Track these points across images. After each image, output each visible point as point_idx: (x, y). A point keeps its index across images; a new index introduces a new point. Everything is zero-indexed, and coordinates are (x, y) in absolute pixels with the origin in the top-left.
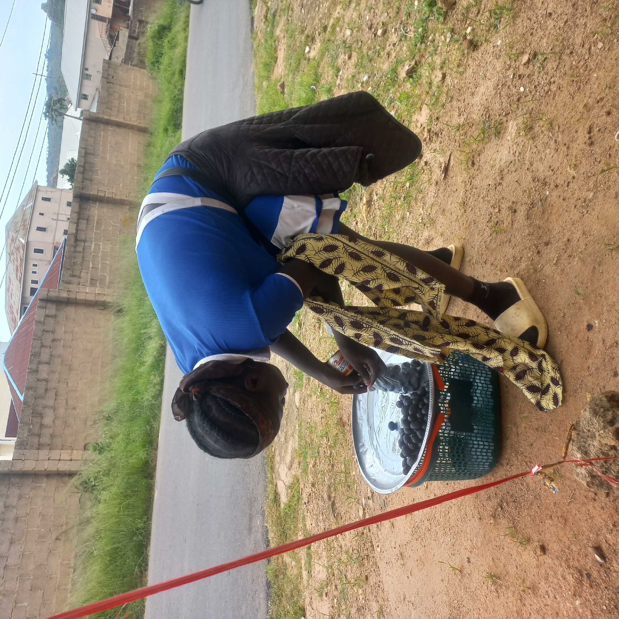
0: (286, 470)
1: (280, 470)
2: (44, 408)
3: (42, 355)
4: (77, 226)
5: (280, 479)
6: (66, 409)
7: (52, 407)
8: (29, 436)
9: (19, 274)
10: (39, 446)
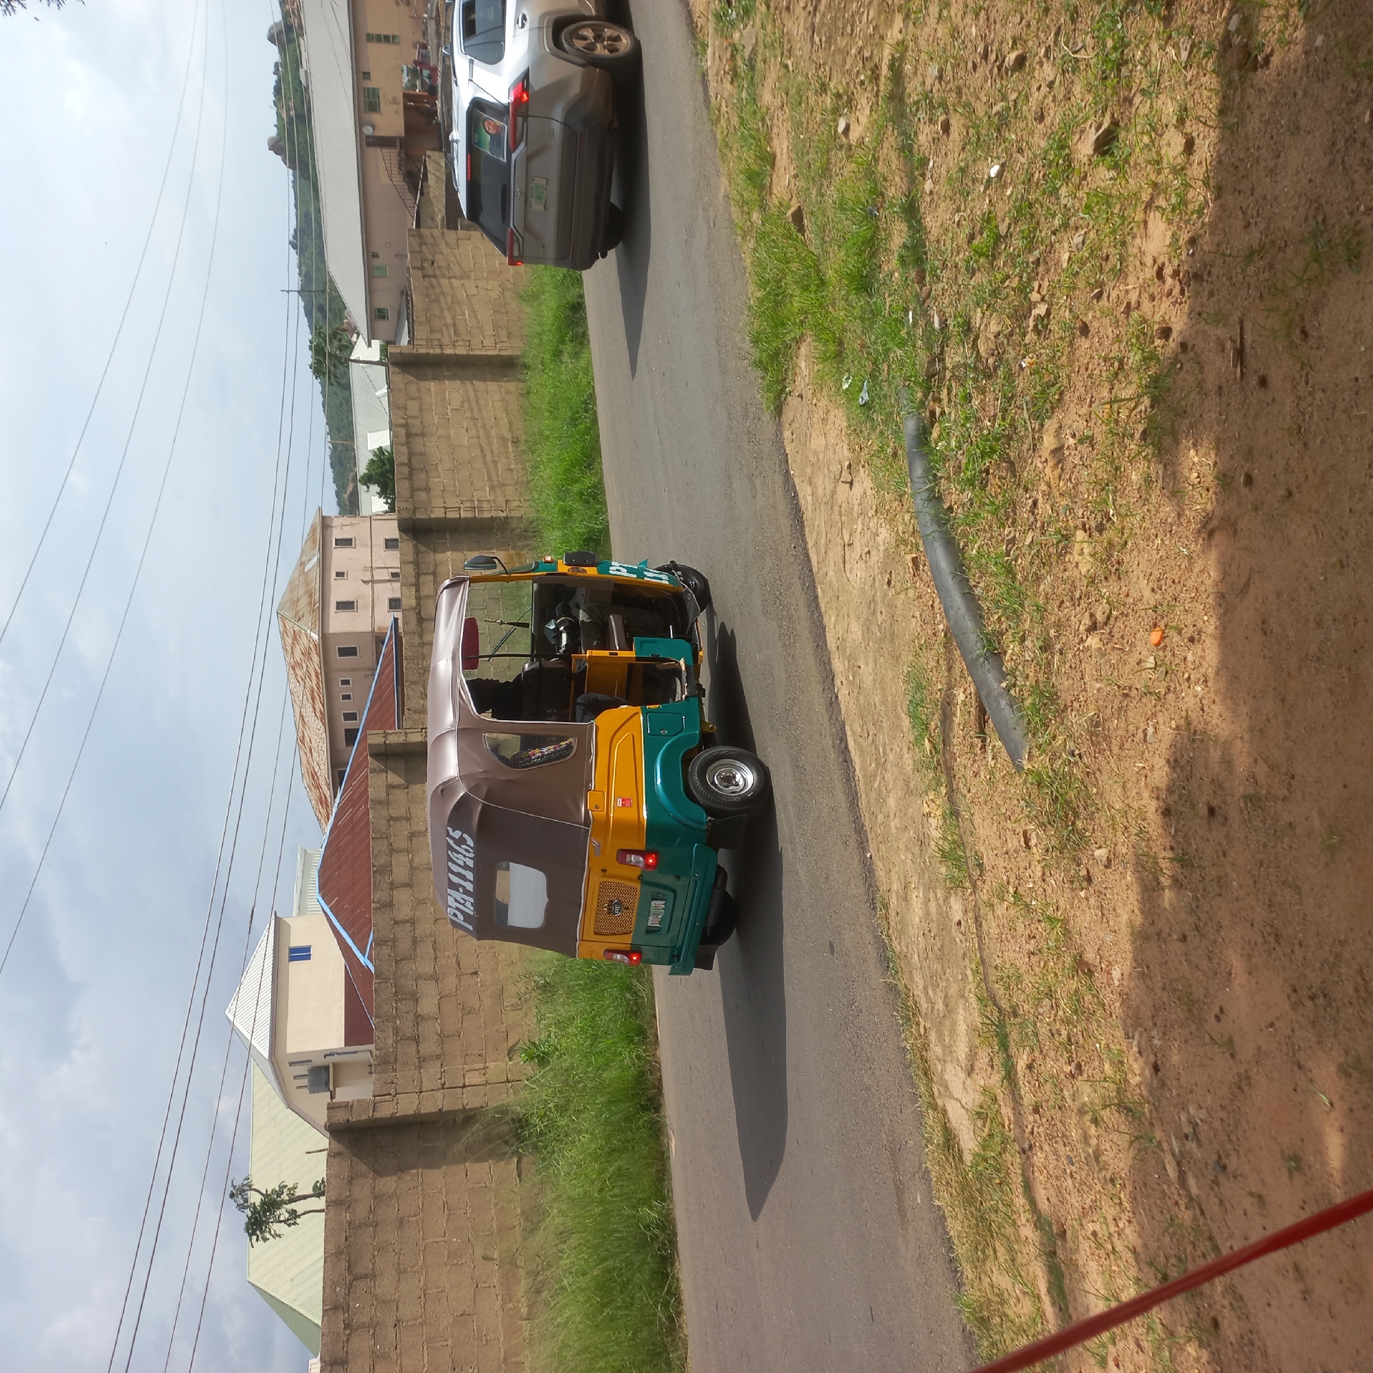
0: (962, 1075)
1: (946, 1077)
2: (417, 979)
3: (394, 870)
4: (418, 591)
5: (951, 1097)
6: (459, 977)
7: (431, 976)
8: (396, 1042)
9: (319, 706)
10: (419, 1062)
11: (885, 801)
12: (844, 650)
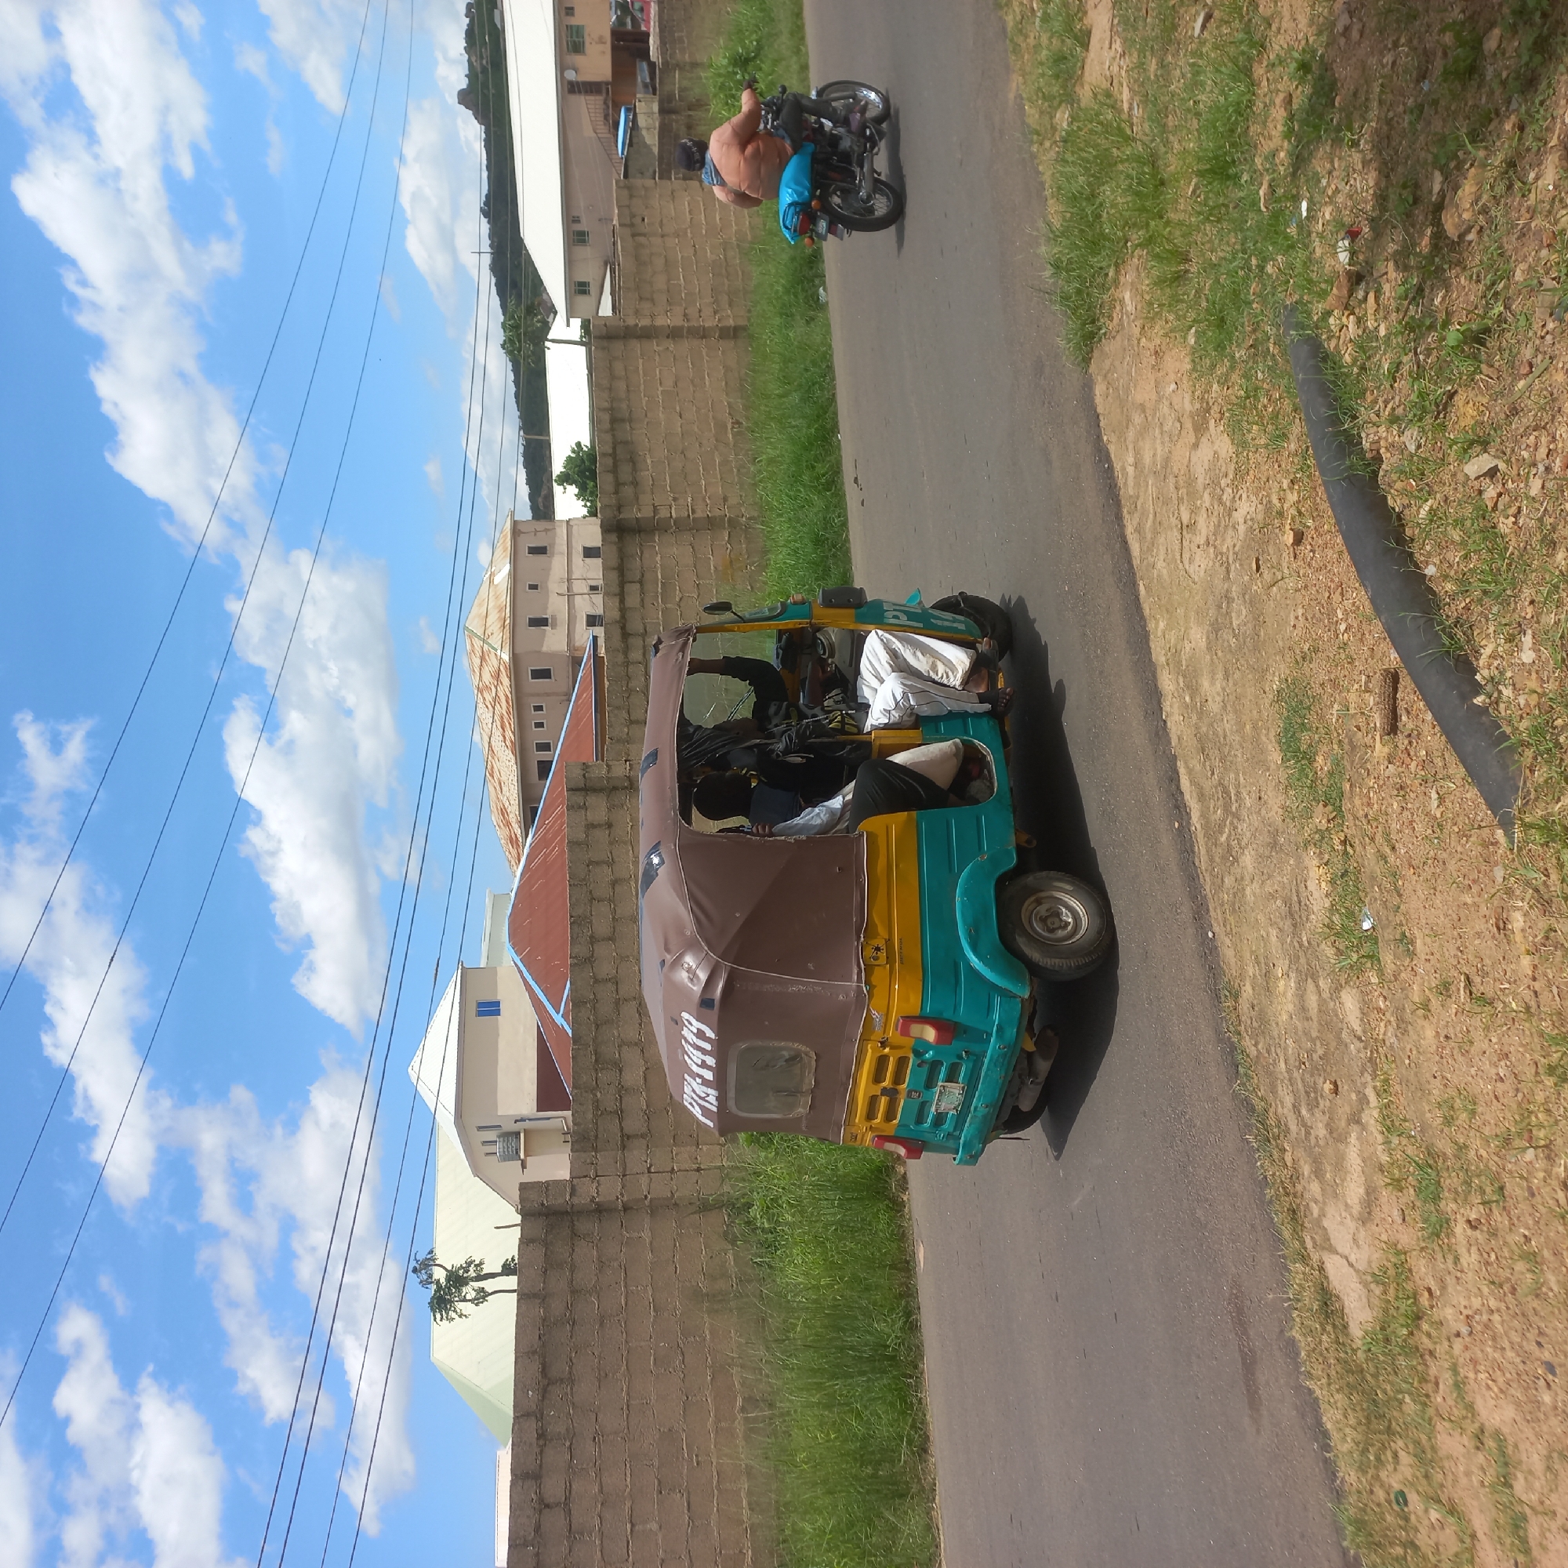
0: (1351, 1225)
1: (1325, 1223)
2: (620, 1046)
3: (595, 922)
4: (622, 601)
5: (1333, 1250)
7: (636, 1044)
8: (596, 1116)
10: (622, 1141)
11: (1236, 860)
12: (1180, 662)
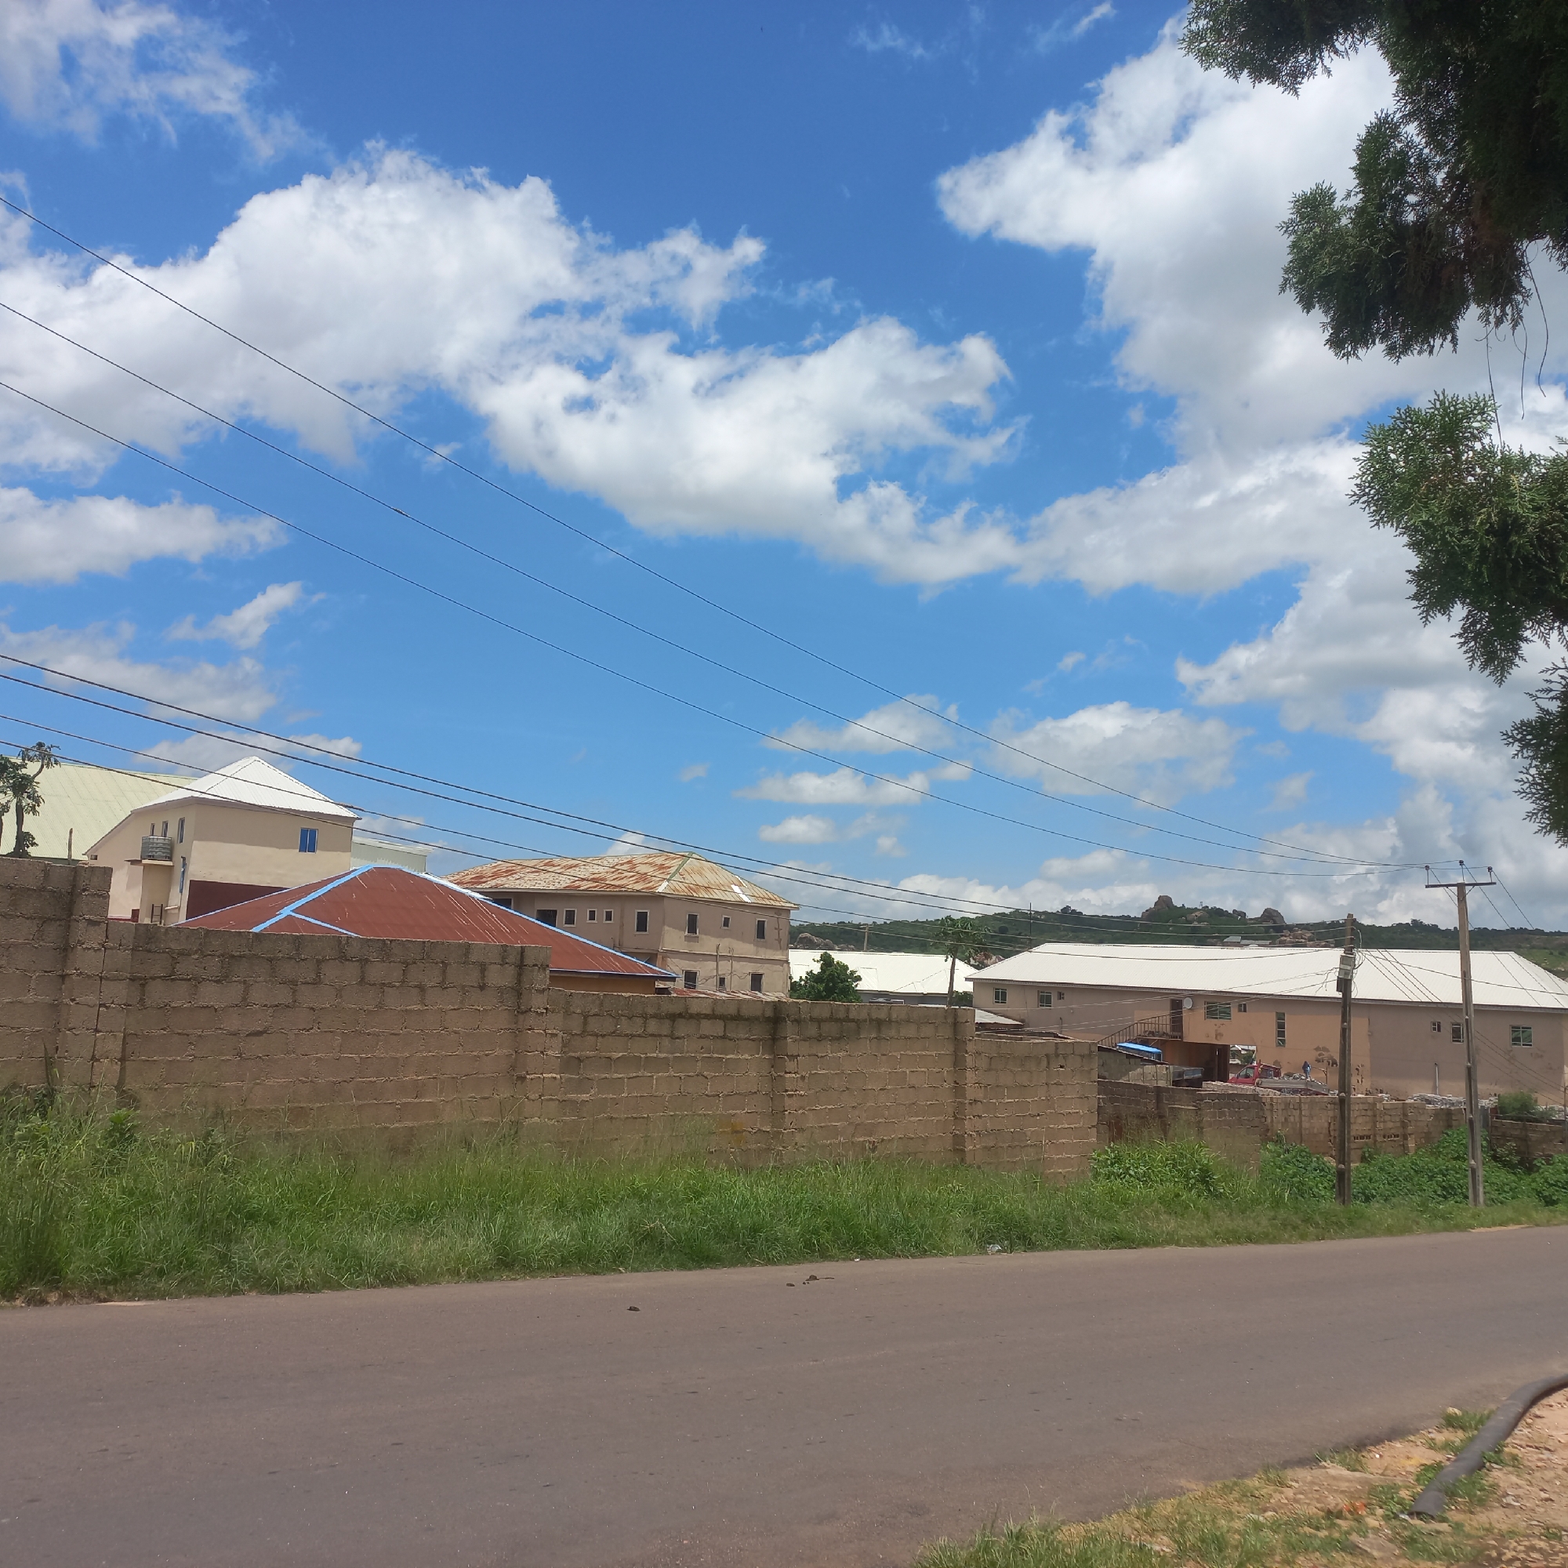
2: (245, 982)
3: (382, 965)
4: (707, 1017)
6: (237, 1034)
7: (244, 1000)
9: (585, 885)
10: (140, 979)
